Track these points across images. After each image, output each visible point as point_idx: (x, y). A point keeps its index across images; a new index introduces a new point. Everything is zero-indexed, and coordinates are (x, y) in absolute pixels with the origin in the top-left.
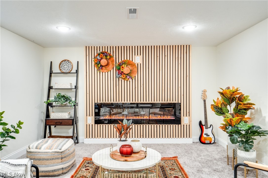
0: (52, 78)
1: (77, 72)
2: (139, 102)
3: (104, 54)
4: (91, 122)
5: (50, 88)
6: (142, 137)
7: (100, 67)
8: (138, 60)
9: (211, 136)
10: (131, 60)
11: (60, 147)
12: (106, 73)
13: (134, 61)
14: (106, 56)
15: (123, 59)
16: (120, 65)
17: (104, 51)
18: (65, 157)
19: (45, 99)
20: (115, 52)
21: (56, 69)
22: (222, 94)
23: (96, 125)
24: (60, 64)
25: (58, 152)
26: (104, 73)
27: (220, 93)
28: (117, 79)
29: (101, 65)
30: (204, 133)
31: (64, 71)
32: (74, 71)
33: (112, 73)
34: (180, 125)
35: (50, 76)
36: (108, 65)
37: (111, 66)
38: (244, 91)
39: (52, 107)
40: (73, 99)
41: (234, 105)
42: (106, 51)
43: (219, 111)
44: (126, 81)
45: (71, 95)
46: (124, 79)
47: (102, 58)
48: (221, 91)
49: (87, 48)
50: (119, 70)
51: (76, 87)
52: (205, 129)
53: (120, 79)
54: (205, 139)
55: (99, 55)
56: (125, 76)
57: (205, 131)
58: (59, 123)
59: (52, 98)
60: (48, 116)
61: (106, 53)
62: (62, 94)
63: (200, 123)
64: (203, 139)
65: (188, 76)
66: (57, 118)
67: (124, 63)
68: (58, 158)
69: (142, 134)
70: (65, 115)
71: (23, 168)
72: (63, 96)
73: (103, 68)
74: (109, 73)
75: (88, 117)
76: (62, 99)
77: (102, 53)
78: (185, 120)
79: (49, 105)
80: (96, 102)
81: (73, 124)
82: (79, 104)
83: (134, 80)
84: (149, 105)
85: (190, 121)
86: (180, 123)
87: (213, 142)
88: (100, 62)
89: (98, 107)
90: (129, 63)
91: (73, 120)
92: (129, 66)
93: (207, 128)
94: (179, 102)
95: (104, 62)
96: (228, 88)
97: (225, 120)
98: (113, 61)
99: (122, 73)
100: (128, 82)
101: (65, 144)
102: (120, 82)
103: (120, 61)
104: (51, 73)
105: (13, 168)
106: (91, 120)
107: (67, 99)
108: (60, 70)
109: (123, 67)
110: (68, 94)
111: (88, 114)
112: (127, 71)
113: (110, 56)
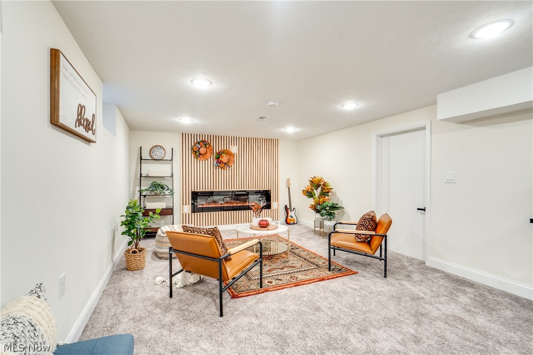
0: (143, 165)
1: (171, 159)
2: (235, 190)
3: (204, 143)
4: (187, 211)
5: (141, 176)
6: (237, 222)
7: (197, 154)
8: (234, 149)
9: (295, 217)
10: (228, 149)
12: (204, 161)
14: (206, 145)
15: (223, 149)
16: (219, 154)
17: (204, 139)
19: (136, 188)
23: (193, 214)
24: (151, 150)
26: (201, 162)
27: (310, 181)
28: (215, 168)
30: (289, 215)
31: (155, 158)
32: (168, 158)
33: (210, 161)
34: (270, 210)
35: (141, 163)
36: (206, 153)
37: (208, 154)
39: (145, 196)
41: (320, 189)
42: (206, 140)
43: (310, 194)
44: (223, 170)
46: (222, 168)
47: (201, 147)
48: (311, 179)
49: (185, 135)
50: (218, 158)
51: (172, 175)
52: (290, 212)
53: (217, 168)
54: (290, 220)
55: (199, 143)
56: (223, 164)
57: (290, 214)
59: (145, 187)
62: (157, 182)
63: (286, 206)
64: (288, 221)
65: (276, 167)
66: (154, 208)
67: (223, 152)
69: (237, 220)
70: (160, 205)
72: (159, 185)
73: (201, 156)
74: (206, 161)
75: (185, 206)
77: (203, 141)
78: (274, 205)
80: (193, 190)
81: (170, 214)
83: (230, 169)
84: (244, 193)
85: (278, 206)
86: (270, 208)
87: (296, 222)
88: (199, 150)
89: (195, 195)
90: (228, 153)
91: (172, 209)
92: (228, 156)
93: (291, 211)
94: (270, 189)
95: (203, 150)
96: (315, 177)
98: (213, 149)
99: (221, 162)
100: (225, 171)
103: (220, 150)
104: (141, 159)
106: (188, 209)
108: (151, 156)
109: (222, 156)
110: (163, 182)
111: (184, 203)
112: (222, 160)
113: (209, 144)
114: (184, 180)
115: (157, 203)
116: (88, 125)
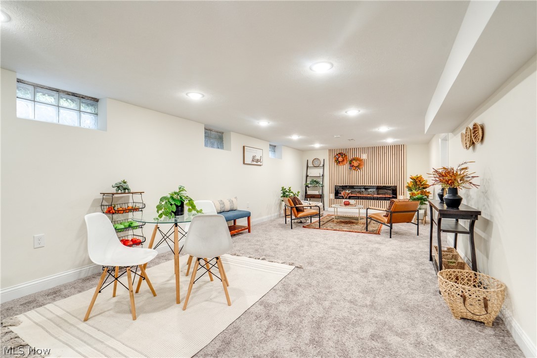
0: (308, 170)
1: (323, 165)
4: (332, 198)
5: (307, 176)
7: (338, 162)
8: (364, 156)
10: (359, 157)
12: (343, 166)
13: (361, 158)
14: (342, 155)
15: (354, 157)
16: (351, 161)
17: (340, 152)
19: (304, 183)
20: (348, 153)
21: (310, 165)
23: (336, 199)
24: (313, 161)
26: (341, 166)
28: (350, 170)
31: (315, 166)
32: (321, 165)
33: (346, 166)
35: (307, 169)
36: (343, 161)
37: (345, 161)
40: (321, 183)
42: (342, 152)
44: (356, 171)
45: (320, 180)
46: (354, 170)
47: (339, 157)
48: (411, 177)
49: (330, 151)
50: (351, 164)
51: (323, 175)
53: (352, 170)
55: (337, 155)
56: (355, 168)
58: (313, 197)
59: (308, 182)
60: (306, 193)
62: (315, 180)
66: (312, 194)
67: (354, 159)
70: (316, 193)
72: (315, 181)
73: (340, 163)
75: (331, 195)
76: (315, 183)
77: (340, 154)
79: (307, 186)
80: (336, 185)
81: (321, 198)
82: (325, 186)
83: (361, 170)
88: (338, 159)
89: (337, 187)
90: (358, 159)
91: (321, 195)
92: (358, 161)
94: (396, 185)
95: (340, 159)
98: (347, 158)
99: (353, 166)
100: (358, 172)
103: (352, 158)
104: (307, 167)
106: (332, 196)
107: (317, 182)
108: (313, 165)
109: (353, 162)
110: (318, 180)
111: (331, 192)
112: (356, 164)
113: (345, 155)
114: (330, 178)
115: (313, 191)
116: (257, 161)
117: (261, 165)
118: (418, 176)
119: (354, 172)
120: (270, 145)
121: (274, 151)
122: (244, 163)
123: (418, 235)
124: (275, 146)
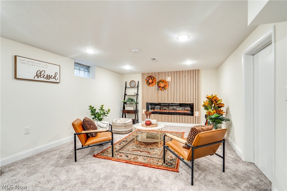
0: (127, 90)
1: (138, 86)
2: (170, 102)
5: (125, 95)
6: (171, 122)
8: (169, 79)
11: (124, 122)
12: (152, 87)
13: (166, 80)
14: (152, 78)
15: (161, 79)
16: (159, 82)
17: (151, 75)
18: (127, 126)
19: (123, 100)
20: (156, 76)
21: (128, 86)
22: (207, 98)
24: (130, 83)
25: (124, 124)
26: (151, 87)
27: (206, 97)
28: (158, 90)
29: (149, 83)
31: (132, 86)
32: (136, 86)
34: (193, 116)
36: (153, 82)
37: (154, 83)
38: (219, 97)
39: (126, 104)
40: (136, 100)
42: (152, 75)
43: (206, 108)
44: (162, 91)
45: (135, 98)
46: (161, 90)
48: (207, 96)
49: (143, 74)
50: (158, 85)
51: (137, 94)
53: (159, 90)
55: (148, 77)
58: (129, 112)
59: (126, 100)
60: (124, 108)
61: (151, 76)
62: (131, 98)
63: (206, 116)
66: (128, 110)
67: (160, 81)
68: (124, 126)
69: (171, 120)
70: (132, 109)
71: (106, 124)
72: (131, 99)
73: (151, 84)
74: (154, 87)
75: (143, 110)
76: (130, 100)
77: (150, 76)
78: (196, 113)
79: (124, 103)
80: (147, 102)
82: (139, 103)
83: (167, 90)
85: (199, 114)
86: (193, 115)
88: (148, 81)
89: (148, 104)
90: (164, 81)
91: (135, 111)
92: (164, 83)
94: (193, 103)
95: (150, 81)
96: (212, 95)
97: (207, 112)
98: (155, 80)
99: (160, 87)
100: (164, 92)
101: (127, 120)
102: (159, 91)
104: (126, 87)
105: (103, 124)
108: (130, 86)
109: (160, 84)
110: (133, 98)
111: (143, 108)
112: (162, 85)
113: (154, 77)
114: (143, 97)
115: (129, 108)
116: (49, 77)
117: (58, 83)
118: (214, 95)
119: (160, 92)
120: (75, 63)
121: (89, 72)
122: (16, 78)
123: (224, 171)
124: (89, 67)
